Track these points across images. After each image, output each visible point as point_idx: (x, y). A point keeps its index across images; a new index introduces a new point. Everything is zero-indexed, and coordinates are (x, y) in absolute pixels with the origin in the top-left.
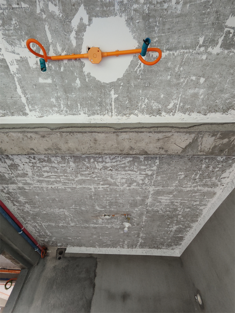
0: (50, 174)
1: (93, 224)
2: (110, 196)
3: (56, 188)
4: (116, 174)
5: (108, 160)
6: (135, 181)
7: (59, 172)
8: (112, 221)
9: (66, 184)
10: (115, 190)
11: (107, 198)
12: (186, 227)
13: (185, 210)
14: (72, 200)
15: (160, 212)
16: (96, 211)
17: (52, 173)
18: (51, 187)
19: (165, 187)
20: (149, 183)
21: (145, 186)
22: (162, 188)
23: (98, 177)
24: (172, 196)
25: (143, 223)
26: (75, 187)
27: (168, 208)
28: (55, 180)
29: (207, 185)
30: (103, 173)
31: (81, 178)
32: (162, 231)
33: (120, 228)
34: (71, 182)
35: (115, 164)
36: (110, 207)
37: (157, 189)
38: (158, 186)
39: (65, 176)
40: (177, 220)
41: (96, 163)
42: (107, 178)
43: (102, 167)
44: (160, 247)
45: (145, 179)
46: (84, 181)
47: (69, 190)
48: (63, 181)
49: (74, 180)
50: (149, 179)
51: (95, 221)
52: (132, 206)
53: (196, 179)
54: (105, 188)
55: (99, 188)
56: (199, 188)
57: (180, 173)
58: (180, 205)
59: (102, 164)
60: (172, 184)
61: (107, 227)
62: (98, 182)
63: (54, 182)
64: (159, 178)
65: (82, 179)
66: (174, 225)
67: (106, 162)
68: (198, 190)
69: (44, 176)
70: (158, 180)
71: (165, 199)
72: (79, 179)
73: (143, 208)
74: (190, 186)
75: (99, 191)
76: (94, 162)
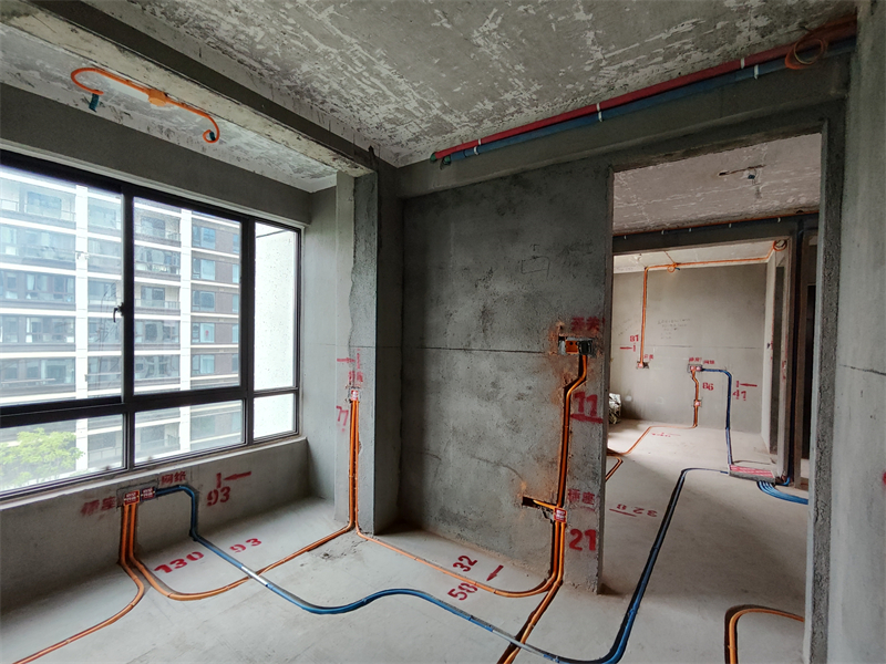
5: (224, 26)
23: (280, 20)
30: (261, 18)
35: (215, 11)
41: (257, 40)
43: (252, 28)
46: (324, 38)
59: (247, 30)
65: (322, 42)
67: (234, 26)
76: (260, 43)
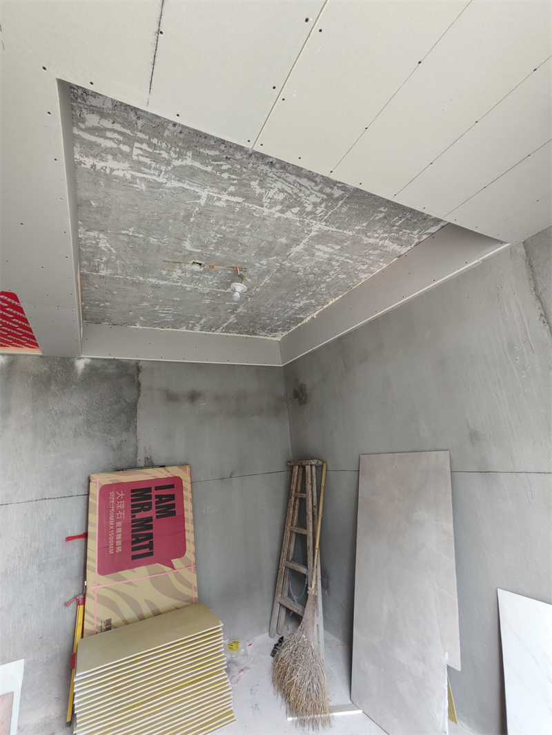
0: (107, 124)
1: (156, 277)
2: (230, 225)
3: (108, 171)
4: (275, 177)
6: (301, 204)
7: (139, 127)
8: (202, 278)
9: (143, 168)
10: (250, 214)
11: (223, 228)
12: (318, 305)
13: (339, 276)
14: (135, 215)
15: (299, 273)
16: (181, 252)
17: (113, 123)
18: (93, 166)
19: (340, 229)
20: (322, 214)
21: (311, 219)
22: (334, 229)
24: (339, 247)
25: (258, 290)
26: (162, 183)
27: (317, 269)
28: (115, 146)
29: (400, 240)
31: (190, 164)
32: (279, 307)
33: (208, 294)
34: (158, 166)
36: (216, 249)
37: (327, 228)
38: (332, 224)
39: (150, 144)
40: (314, 291)
42: (251, 180)
44: (258, 332)
45: (321, 203)
47: (143, 186)
48: (135, 158)
49: (168, 163)
50: (326, 207)
51: (164, 273)
52: (259, 255)
53: (394, 226)
54: (232, 202)
55: (219, 199)
56: (387, 242)
57: (382, 209)
58: (339, 266)
60: (356, 225)
61: (184, 289)
62: (224, 186)
63: (107, 153)
64: (344, 209)
66: (305, 298)
68: (383, 246)
69: (84, 122)
70: (340, 213)
71: (323, 251)
72: (184, 163)
73: (277, 261)
74: (378, 235)
75: (214, 206)
